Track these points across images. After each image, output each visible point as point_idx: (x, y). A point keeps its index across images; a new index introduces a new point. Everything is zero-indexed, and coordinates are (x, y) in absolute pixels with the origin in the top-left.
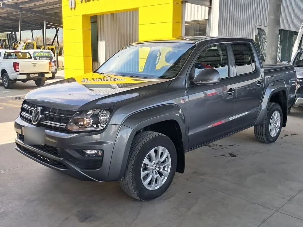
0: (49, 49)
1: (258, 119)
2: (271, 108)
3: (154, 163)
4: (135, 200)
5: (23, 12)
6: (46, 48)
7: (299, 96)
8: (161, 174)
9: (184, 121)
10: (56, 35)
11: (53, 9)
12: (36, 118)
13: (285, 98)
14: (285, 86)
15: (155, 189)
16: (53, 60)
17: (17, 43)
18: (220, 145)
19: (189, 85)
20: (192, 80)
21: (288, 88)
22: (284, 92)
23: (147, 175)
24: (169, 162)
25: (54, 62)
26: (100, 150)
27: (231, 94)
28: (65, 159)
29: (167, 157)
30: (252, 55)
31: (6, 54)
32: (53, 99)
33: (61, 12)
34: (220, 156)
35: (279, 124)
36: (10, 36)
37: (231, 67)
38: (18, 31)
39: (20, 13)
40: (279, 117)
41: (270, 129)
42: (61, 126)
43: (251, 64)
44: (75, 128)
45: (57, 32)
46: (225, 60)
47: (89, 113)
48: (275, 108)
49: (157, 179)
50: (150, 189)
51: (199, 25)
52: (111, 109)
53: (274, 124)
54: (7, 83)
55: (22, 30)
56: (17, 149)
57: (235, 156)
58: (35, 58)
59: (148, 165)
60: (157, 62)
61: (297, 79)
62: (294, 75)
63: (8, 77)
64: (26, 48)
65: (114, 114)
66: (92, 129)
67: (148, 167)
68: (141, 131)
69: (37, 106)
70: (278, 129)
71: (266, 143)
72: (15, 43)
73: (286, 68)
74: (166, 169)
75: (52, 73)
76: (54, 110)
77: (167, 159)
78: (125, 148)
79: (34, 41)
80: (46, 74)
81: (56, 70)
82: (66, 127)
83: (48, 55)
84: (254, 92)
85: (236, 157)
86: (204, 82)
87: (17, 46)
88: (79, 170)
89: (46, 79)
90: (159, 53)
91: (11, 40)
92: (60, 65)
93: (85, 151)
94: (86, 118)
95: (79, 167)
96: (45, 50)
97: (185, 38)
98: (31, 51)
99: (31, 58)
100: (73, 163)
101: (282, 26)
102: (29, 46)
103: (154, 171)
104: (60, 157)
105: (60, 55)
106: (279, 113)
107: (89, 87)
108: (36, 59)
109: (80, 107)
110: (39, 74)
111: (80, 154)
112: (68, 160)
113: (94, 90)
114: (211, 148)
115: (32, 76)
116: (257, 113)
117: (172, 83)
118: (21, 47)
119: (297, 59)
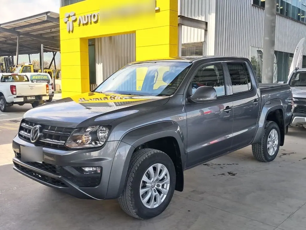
0: (46, 72)
1: (256, 138)
2: (268, 126)
3: (153, 181)
4: (134, 219)
5: (21, 36)
6: (43, 71)
7: (295, 115)
8: (160, 192)
9: (183, 139)
10: (54, 59)
11: (51, 33)
12: (34, 136)
13: (282, 117)
14: (282, 105)
15: (154, 207)
16: (50, 83)
17: (14, 66)
18: (219, 164)
19: (187, 102)
20: (189, 98)
21: (285, 107)
22: (281, 110)
23: (146, 193)
24: (168, 179)
25: (52, 84)
26: (98, 167)
27: (228, 112)
28: (63, 176)
29: (166, 175)
30: (248, 74)
31: (3, 77)
32: (51, 117)
33: (59, 36)
34: (219, 175)
35: (276, 142)
36: (7, 60)
37: (227, 86)
38: (16, 55)
39: (18, 37)
40: (277, 136)
41: (268, 148)
42: (60, 144)
43: (247, 83)
44: (74, 145)
45: (54, 55)
46: (221, 79)
47: (88, 129)
48: (272, 126)
49: (156, 197)
50: (149, 207)
51: (196, 47)
52: (110, 126)
53: (272, 143)
54: (3, 107)
55: (20, 53)
56: (14, 169)
57: (234, 175)
58: (32, 81)
59: (146, 183)
60: (154, 82)
61: (293, 98)
62: (290, 94)
63: (4, 100)
64: (23, 71)
65: (112, 130)
66: (91, 146)
67: (147, 184)
68: (140, 148)
69: (36, 124)
70: (276, 148)
71: (264, 162)
72: (12, 66)
73: (282, 88)
74: (165, 187)
75: (50, 96)
76: (53, 128)
77: (165, 176)
78: (123, 165)
79: (32, 64)
80: (43, 97)
81: (53, 93)
82: (64, 144)
83: (45, 78)
84: (250, 111)
85: (236, 176)
86: (201, 99)
87: (14, 70)
88: (77, 188)
89: (43, 101)
90: (156, 73)
91: (8, 64)
92: (57, 88)
93: (83, 168)
94: (85, 136)
95: (77, 185)
96: (42, 73)
97: (182, 57)
98: (29, 74)
99: (28, 81)
100: (71, 180)
101: (277, 48)
102: (26, 69)
103: (153, 189)
104: (58, 174)
105: (57, 79)
106: (276, 132)
107: (87, 106)
108: (34, 82)
109: (78, 124)
110: (36, 96)
111: (78, 171)
112: (67, 178)
113: (91, 109)
114: (210, 167)
115: (29, 98)
116: (255, 131)
117: (169, 101)
118: (18, 71)
119: (292, 79)
